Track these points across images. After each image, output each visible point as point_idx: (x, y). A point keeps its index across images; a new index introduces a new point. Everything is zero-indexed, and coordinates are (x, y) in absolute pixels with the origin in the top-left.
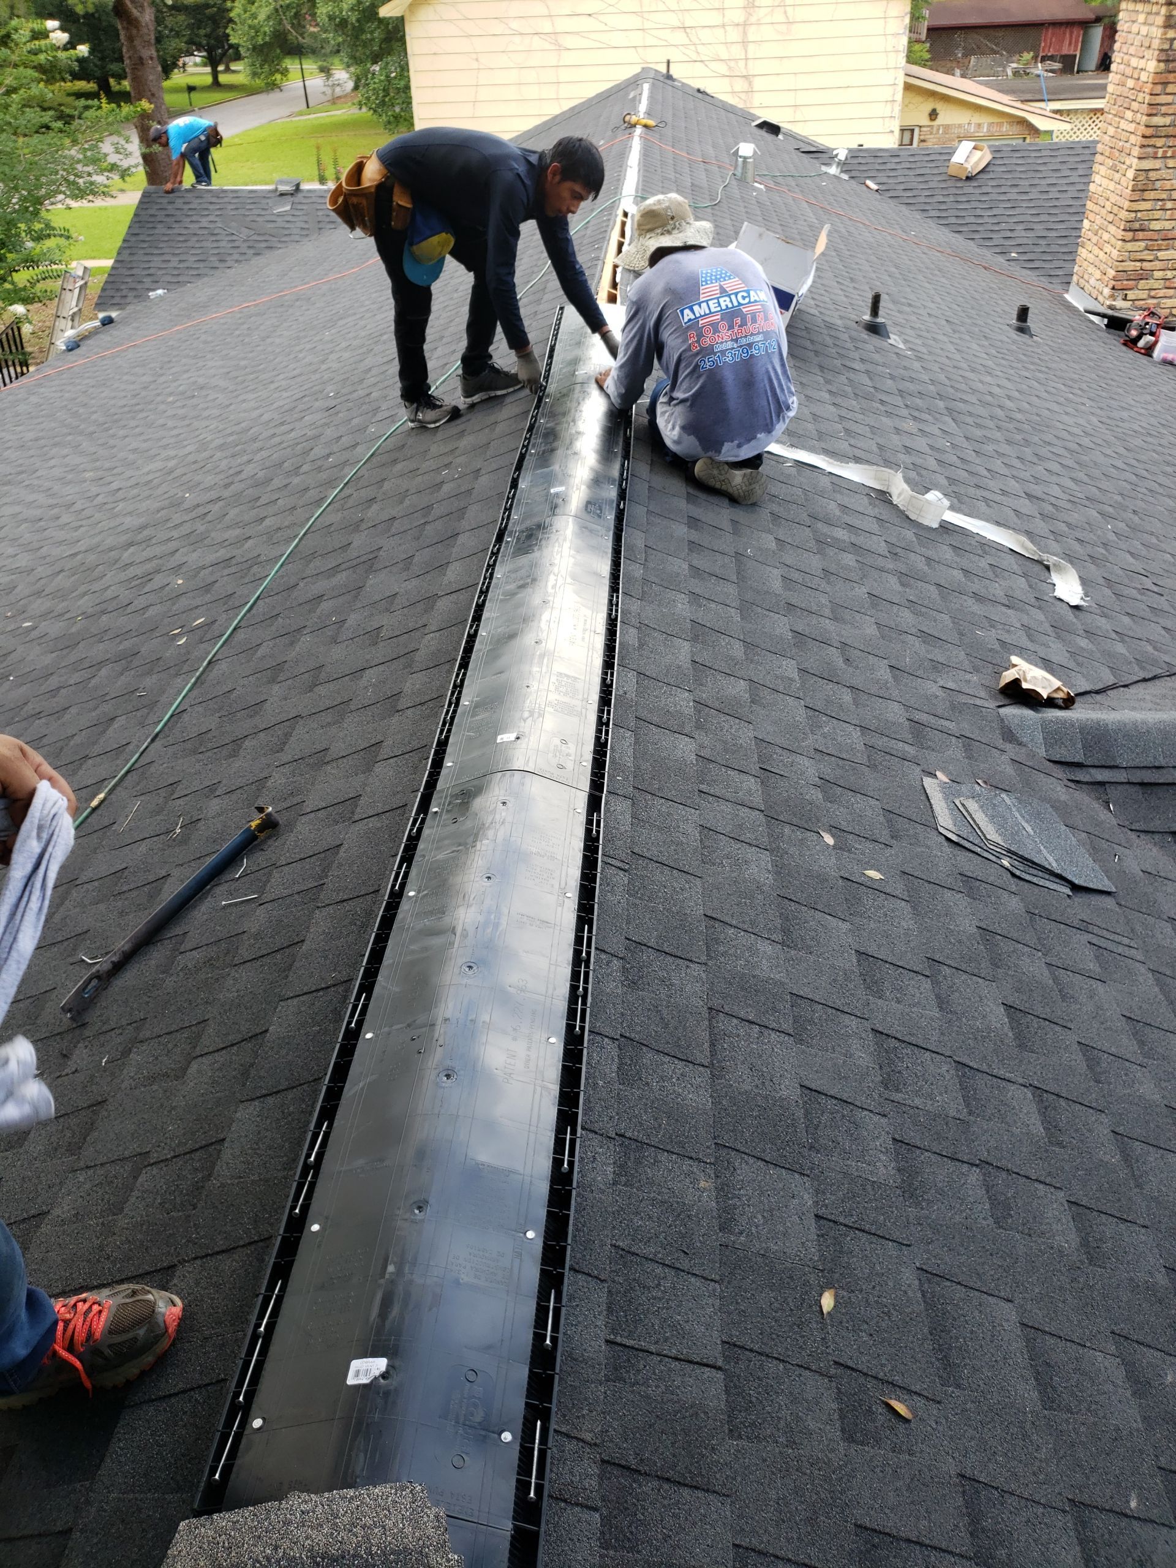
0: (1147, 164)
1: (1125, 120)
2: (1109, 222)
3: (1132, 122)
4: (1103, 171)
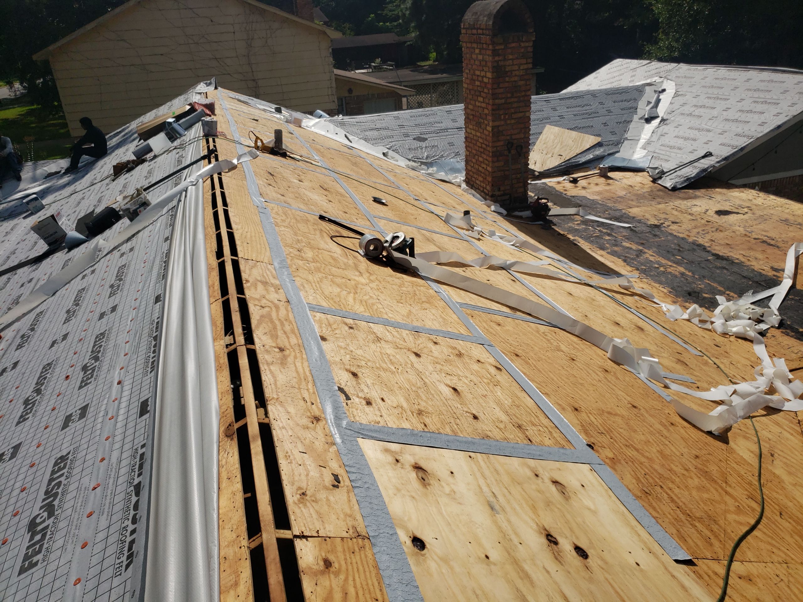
0: (497, 123)
1: (479, 102)
2: (481, 152)
3: (483, 102)
4: (471, 127)
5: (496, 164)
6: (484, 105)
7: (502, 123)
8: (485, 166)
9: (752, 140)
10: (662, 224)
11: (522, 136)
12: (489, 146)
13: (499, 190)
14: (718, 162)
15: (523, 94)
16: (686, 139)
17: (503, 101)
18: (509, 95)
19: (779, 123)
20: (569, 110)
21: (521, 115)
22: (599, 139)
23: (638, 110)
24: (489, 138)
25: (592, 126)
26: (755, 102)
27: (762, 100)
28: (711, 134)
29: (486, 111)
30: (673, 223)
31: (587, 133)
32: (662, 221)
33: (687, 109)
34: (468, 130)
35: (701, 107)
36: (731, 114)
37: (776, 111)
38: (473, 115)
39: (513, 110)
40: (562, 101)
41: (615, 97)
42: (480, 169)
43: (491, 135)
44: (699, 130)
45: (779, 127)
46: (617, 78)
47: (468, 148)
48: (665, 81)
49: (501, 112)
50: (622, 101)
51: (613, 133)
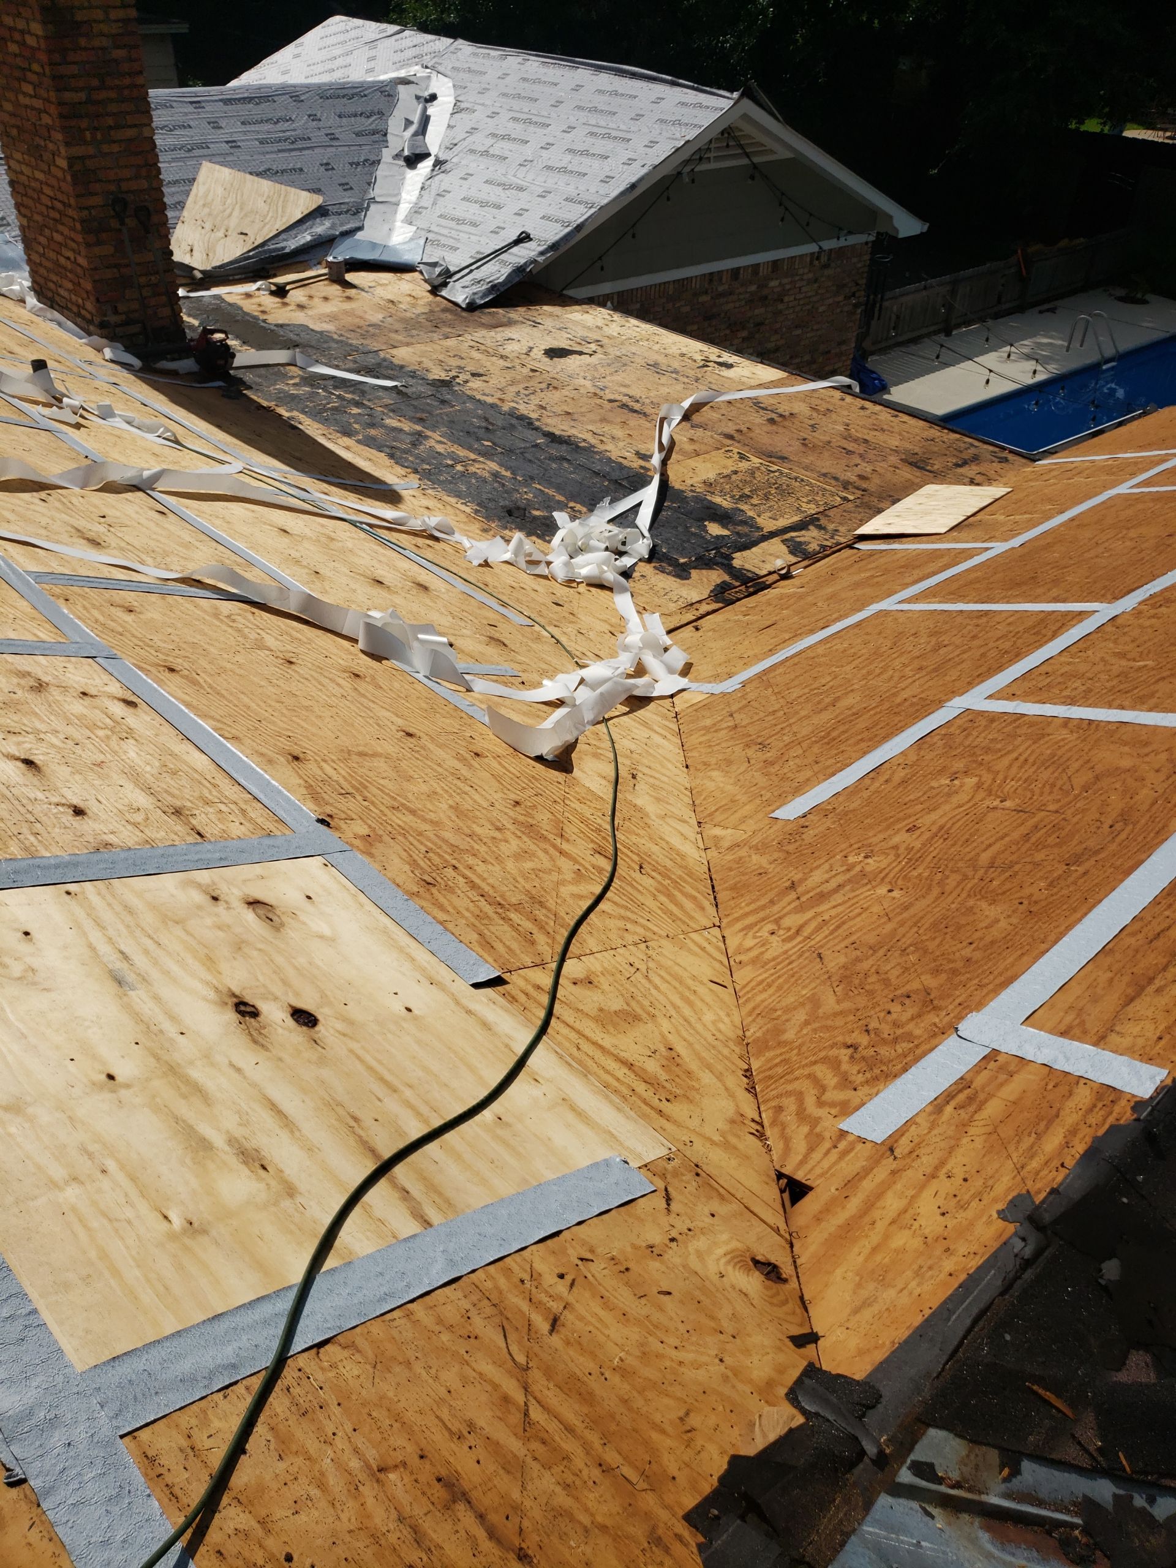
0: (77, 151)
1: (25, 94)
2: (55, 220)
3: (35, 96)
4: (18, 156)
5: (97, 250)
6: (38, 104)
7: (91, 150)
8: (70, 254)
9: (593, 211)
10: (454, 378)
11: (144, 184)
12: (70, 206)
13: (116, 311)
14: (542, 253)
15: (127, 81)
16: (484, 204)
17: (82, 96)
18: (95, 82)
19: (633, 179)
20: (248, 128)
21: (130, 133)
22: (317, 200)
23: (389, 137)
24: (67, 187)
25: (301, 170)
26: (592, 134)
27: (604, 131)
28: (523, 195)
29: (46, 120)
30: (473, 375)
31: (292, 184)
32: (453, 373)
33: (480, 141)
34: (12, 163)
35: (503, 137)
36: (555, 157)
37: (626, 155)
38: (18, 127)
39: (110, 121)
40: (230, 107)
41: (340, 105)
42: (62, 261)
43: (69, 178)
44: (505, 186)
45: (633, 186)
46: (340, 62)
47: (23, 210)
48: (434, 75)
49: (84, 123)
50: (355, 116)
51: (346, 187)
